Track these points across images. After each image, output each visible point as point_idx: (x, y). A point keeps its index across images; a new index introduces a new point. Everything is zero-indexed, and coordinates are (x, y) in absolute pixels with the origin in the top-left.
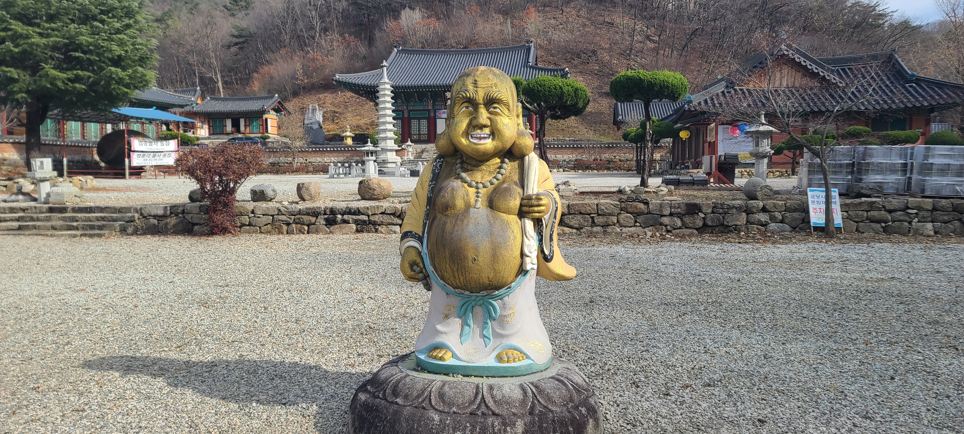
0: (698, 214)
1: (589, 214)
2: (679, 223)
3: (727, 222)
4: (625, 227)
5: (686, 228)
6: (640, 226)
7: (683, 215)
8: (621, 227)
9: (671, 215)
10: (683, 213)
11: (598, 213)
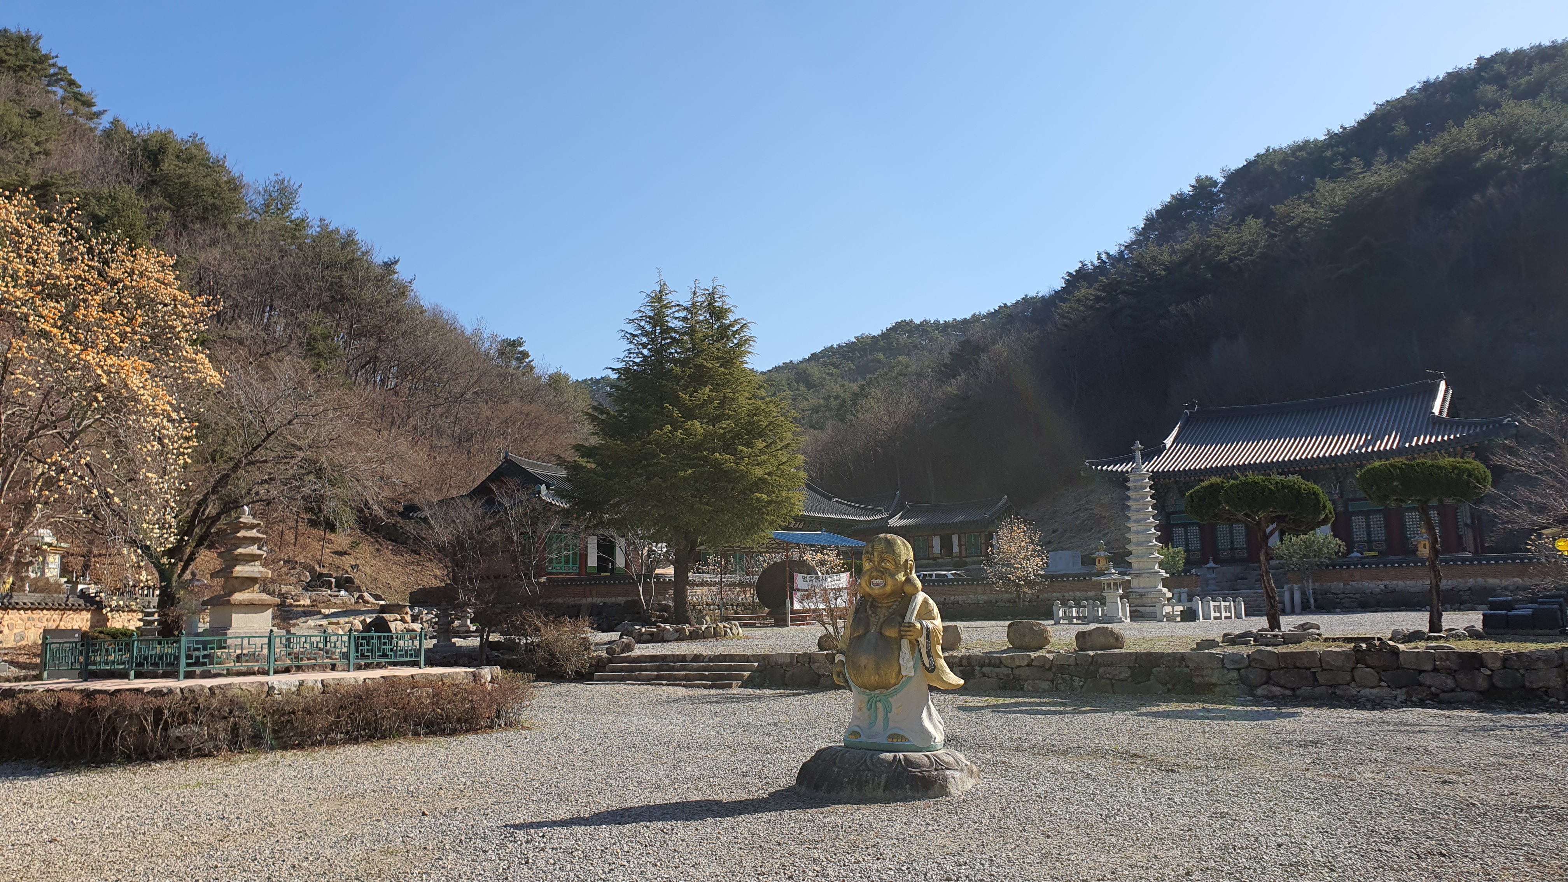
0: (1479, 669)
1: (1309, 669)
2: (1450, 683)
3: (1531, 682)
4: (1366, 687)
5: (1463, 690)
6: (1388, 686)
7: (1455, 671)
8: (1359, 687)
9: (1435, 670)
10: (1455, 668)
11: (1321, 666)
